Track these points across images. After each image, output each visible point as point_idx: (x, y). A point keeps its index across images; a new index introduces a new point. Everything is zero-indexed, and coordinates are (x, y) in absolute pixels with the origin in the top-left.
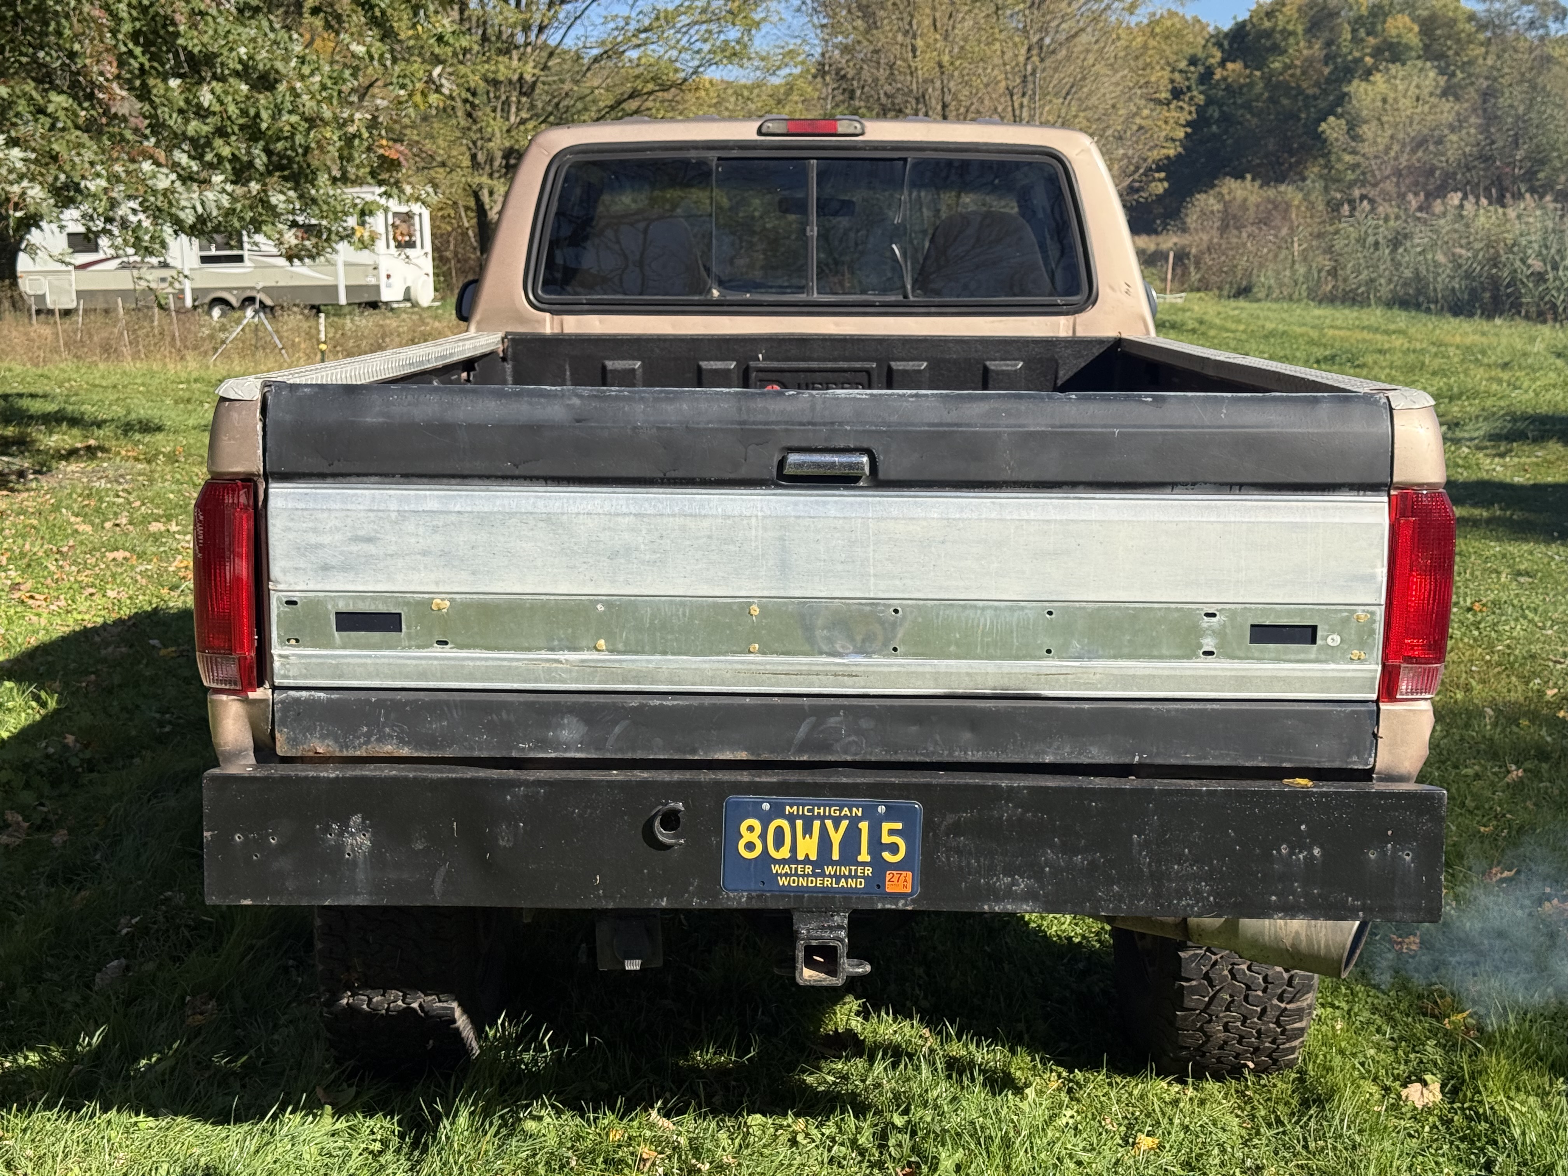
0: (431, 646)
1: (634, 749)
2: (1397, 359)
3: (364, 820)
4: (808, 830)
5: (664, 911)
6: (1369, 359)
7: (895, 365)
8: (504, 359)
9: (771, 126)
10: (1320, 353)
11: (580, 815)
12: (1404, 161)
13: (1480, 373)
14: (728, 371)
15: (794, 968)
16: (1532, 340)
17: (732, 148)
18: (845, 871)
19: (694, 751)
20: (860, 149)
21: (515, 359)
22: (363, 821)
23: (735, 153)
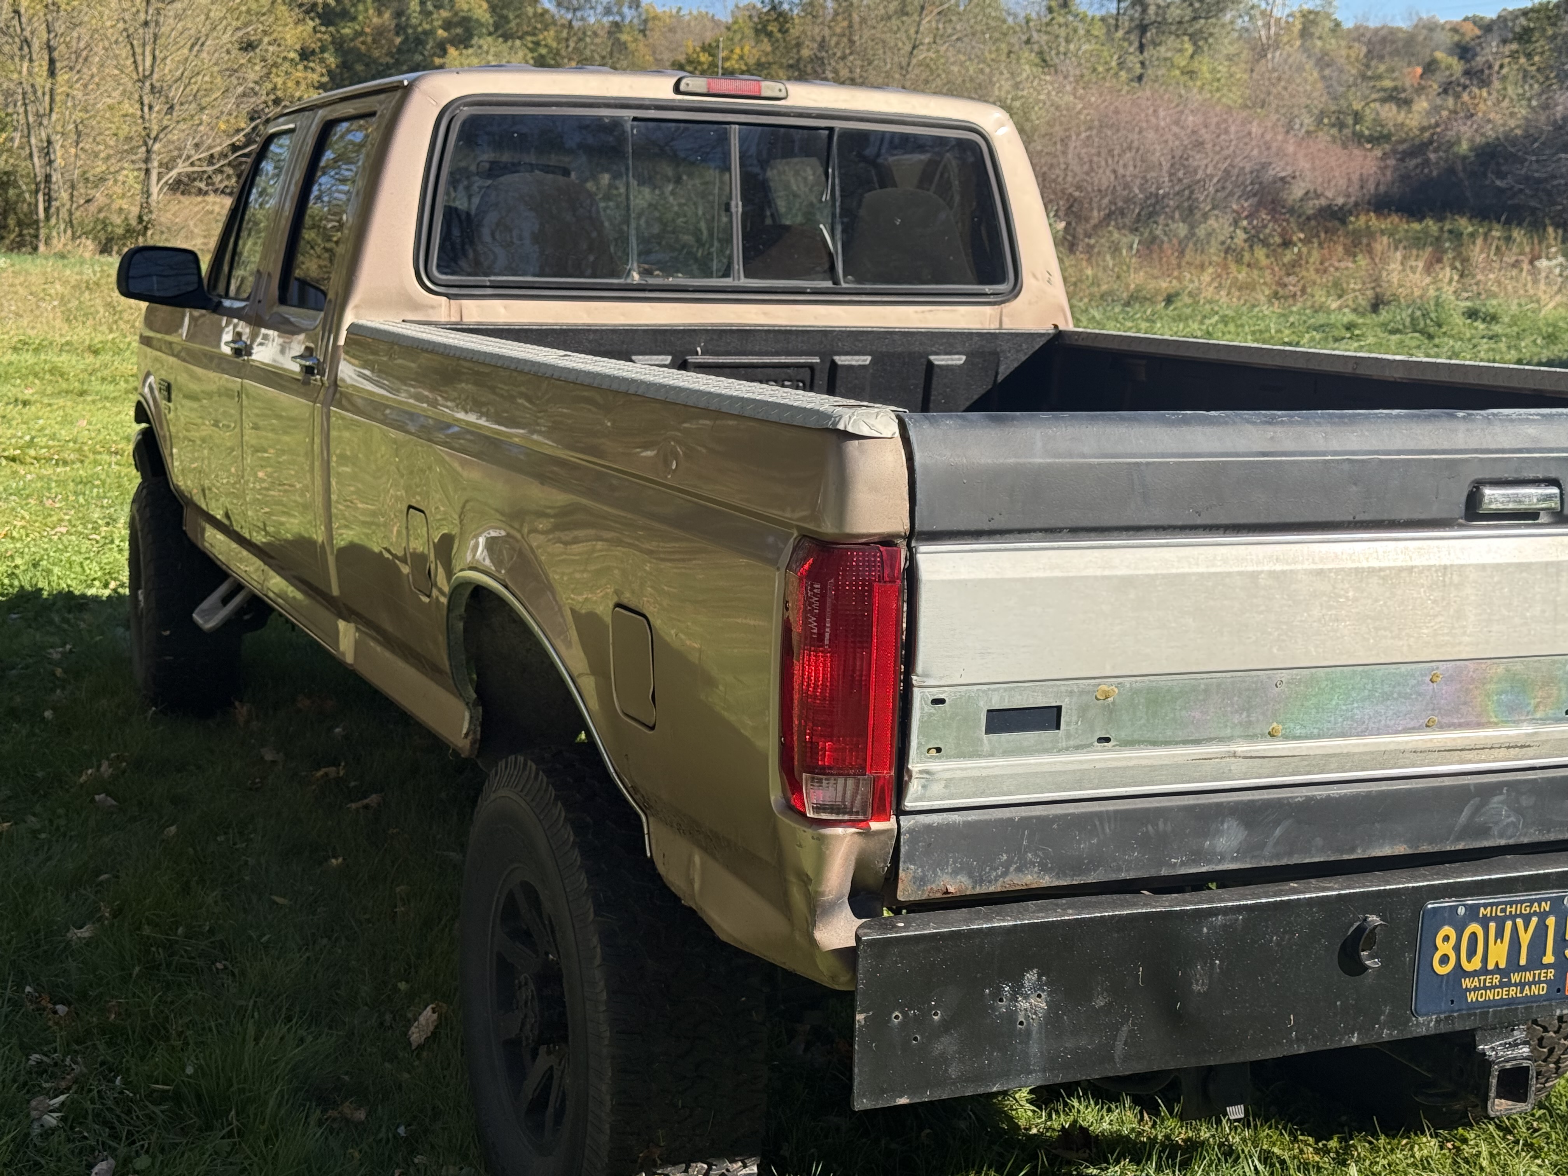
0: (1091, 745)
1: (1290, 854)
3: (1040, 976)
4: (1500, 934)
5: (1355, 1048)
7: (838, 360)
9: (688, 84)
11: (1278, 944)
15: (1486, 1099)
17: (648, 108)
18: (1529, 976)
19: (1353, 850)
20: (784, 115)
22: (1039, 979)
23: (652, 114)
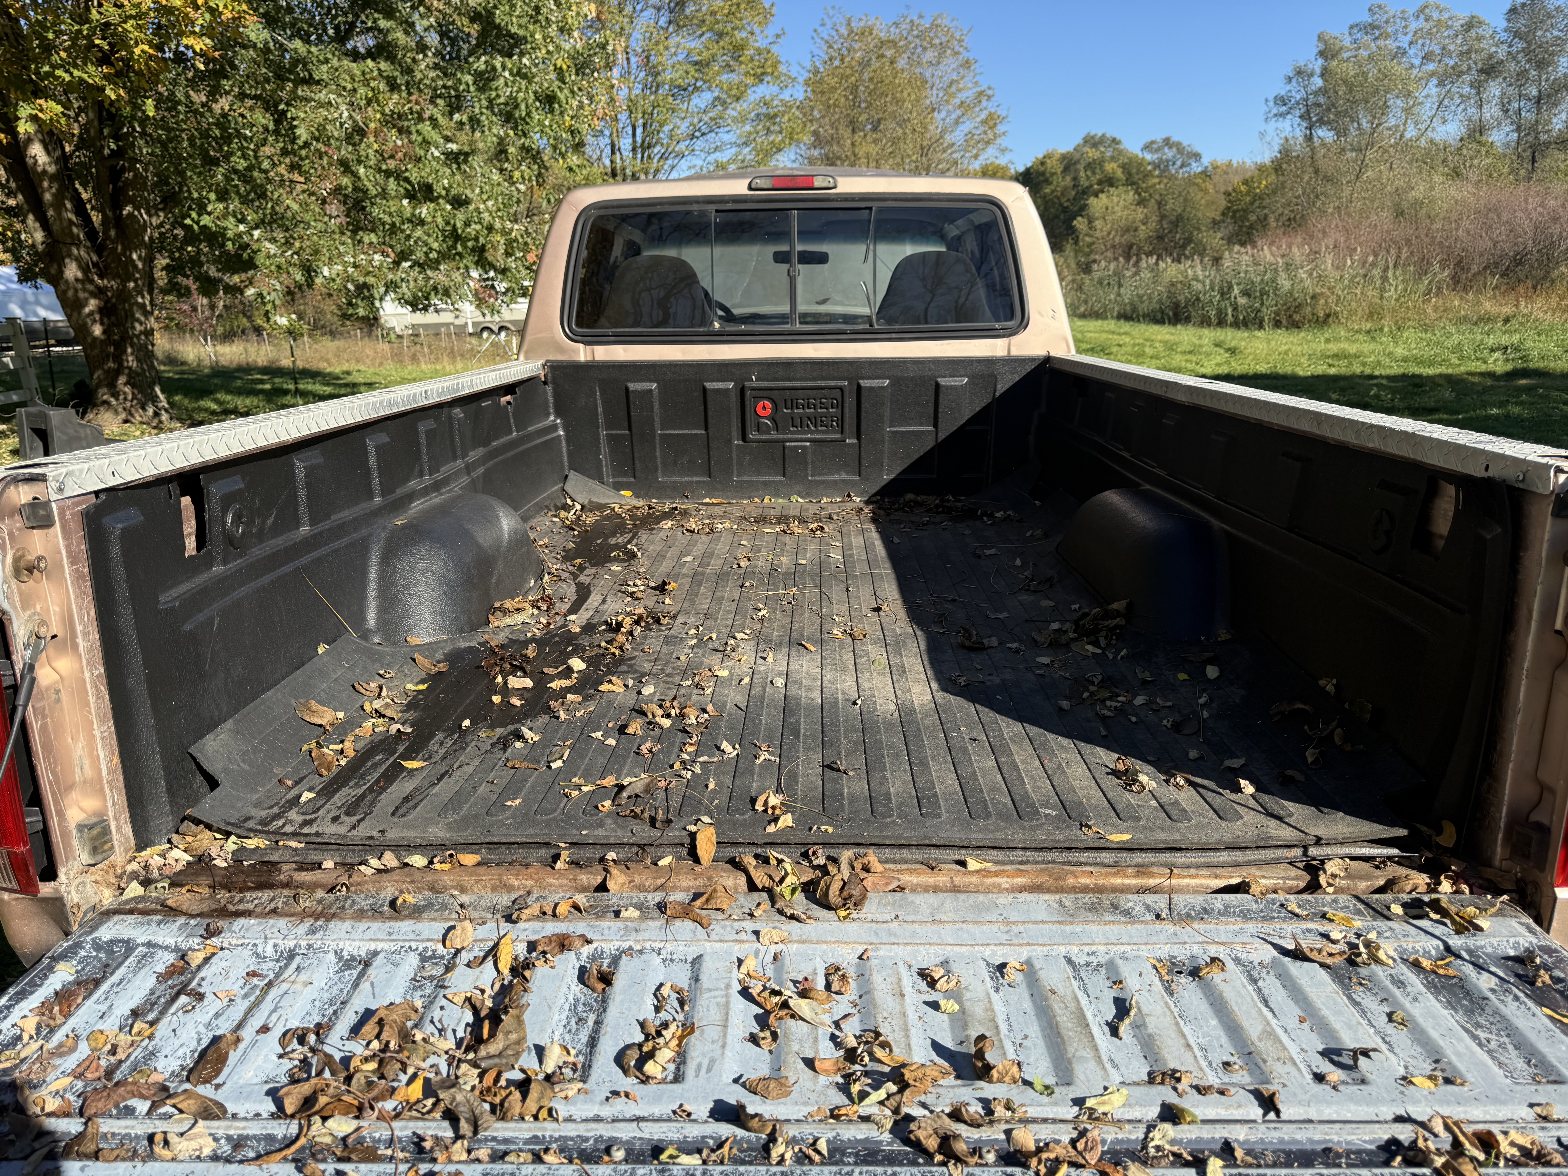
2: (1129, 349)
6: (1115, 349)
7: (864, 383)
8: (545, 383)
9: (759, 182)
10: (1084, 346)
12: (1117, 240)
13: (1178, 357)
14: (727, 390)
16: (1200, 338)
17: (727, 202)
20: (833, 200)
21: (554, 383)
23: (730, 206)
